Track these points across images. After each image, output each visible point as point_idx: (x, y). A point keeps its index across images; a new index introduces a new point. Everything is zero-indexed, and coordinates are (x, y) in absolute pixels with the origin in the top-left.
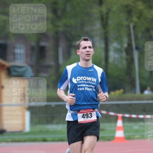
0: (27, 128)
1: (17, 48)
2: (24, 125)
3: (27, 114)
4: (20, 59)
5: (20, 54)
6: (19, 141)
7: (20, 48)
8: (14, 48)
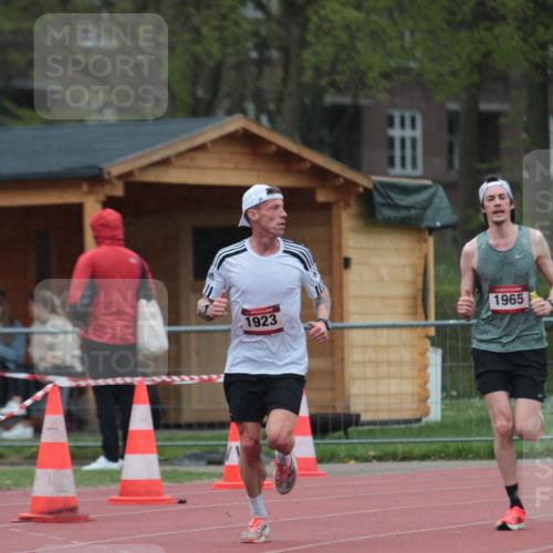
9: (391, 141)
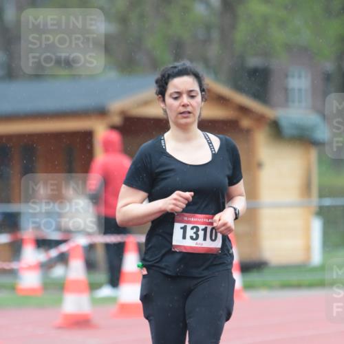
0: (317, 257)
1: (293, 76)
2: (308, 249)
3: (317, 226)
4: (300, 102)
5: (300, 90)
6: (298, 286)
7: (300, 77)
8: (286, 76)
9: (286, 90)
